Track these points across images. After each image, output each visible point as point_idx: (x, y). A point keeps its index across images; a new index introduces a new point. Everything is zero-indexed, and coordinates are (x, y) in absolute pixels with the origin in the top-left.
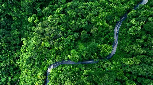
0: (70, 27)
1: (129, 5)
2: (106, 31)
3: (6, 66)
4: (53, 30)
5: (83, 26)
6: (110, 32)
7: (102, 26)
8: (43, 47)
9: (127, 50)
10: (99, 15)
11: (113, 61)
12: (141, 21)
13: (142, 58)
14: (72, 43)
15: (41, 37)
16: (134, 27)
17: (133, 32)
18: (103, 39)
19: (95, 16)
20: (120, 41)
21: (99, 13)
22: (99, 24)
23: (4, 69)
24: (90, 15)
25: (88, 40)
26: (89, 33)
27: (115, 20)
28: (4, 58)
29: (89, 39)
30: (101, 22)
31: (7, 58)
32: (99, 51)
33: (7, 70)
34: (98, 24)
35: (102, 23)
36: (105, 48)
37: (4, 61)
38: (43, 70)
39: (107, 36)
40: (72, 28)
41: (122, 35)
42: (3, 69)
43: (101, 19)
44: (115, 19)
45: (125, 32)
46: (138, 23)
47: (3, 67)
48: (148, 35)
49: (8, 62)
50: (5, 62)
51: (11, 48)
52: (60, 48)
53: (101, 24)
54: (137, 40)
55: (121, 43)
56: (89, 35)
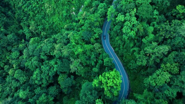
0: (36, 84)
2: (93, 56)
5: (55, 70)
6: (100, 54)
7: (84, 53)
9: (142, 61)
10: (71, 41)
11: (135, 95)
12: (129, 11)
13: (174, 59)
16: (126, 23)
17: (131, 31)
18: (95, 70)
19: (66, 44)
21: (69, 38)
22: (78, 52)
24: (57, 46)
25: (76, 88)
26: (70, 74)
27: (97, 34)
29: (78, 85)
30: (79, 47)
32: (101, 93)
34: (76, 53)
35: (81, 48)
36: (105, 79)
39: (100, 61)
40: (40, 83)
41: (119, 49)
43: (77, 43)
44: (95, 33)
45: (119, 42)
46: (127, 14)
48: (151, 24)
53: (80, 50)
54: (144, 40)
55: (126, 61)
56: (72, 78)
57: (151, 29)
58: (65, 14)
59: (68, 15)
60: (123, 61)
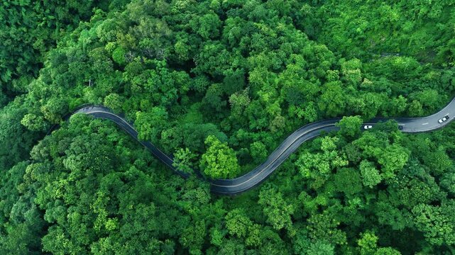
1: (366, 102)
2: (261, 122)
3: (19, 40)
4: (155, 32)
5: (225, 72)
7: (264, 105)
8: (105, 53)
10: (281, 74)
12: (342, 154)
13: (267, 239)
14: (172, 93)
15: (121, 27)
19: (271, 68)
20: (280, 172)
21: (287, 68)
22: (262, 94)
23: (9, 43)
26: (225, 97)
27: (303, 113)
28: (29, 22)
30: (271, 93)
31: (36, 27)
33: (17, 52)
35: (271, 97)
37: (25, 29)
38: (66, 102)
39: (256, 136)
42: (7, 42)
43: (280, 86)
44: (304, 110)
46: (333, 155)
47: (11, 38)
49: (30, 36)
50: (24, 33)
51: (58, 10)
52: (136, 81)
53: (266, 97)
54: (303, 194)
55: (278, 178)
56: (222, 104)
57: (322, 200)
58: (358, 30)
59: (362, 36)
60: (277, 174)
